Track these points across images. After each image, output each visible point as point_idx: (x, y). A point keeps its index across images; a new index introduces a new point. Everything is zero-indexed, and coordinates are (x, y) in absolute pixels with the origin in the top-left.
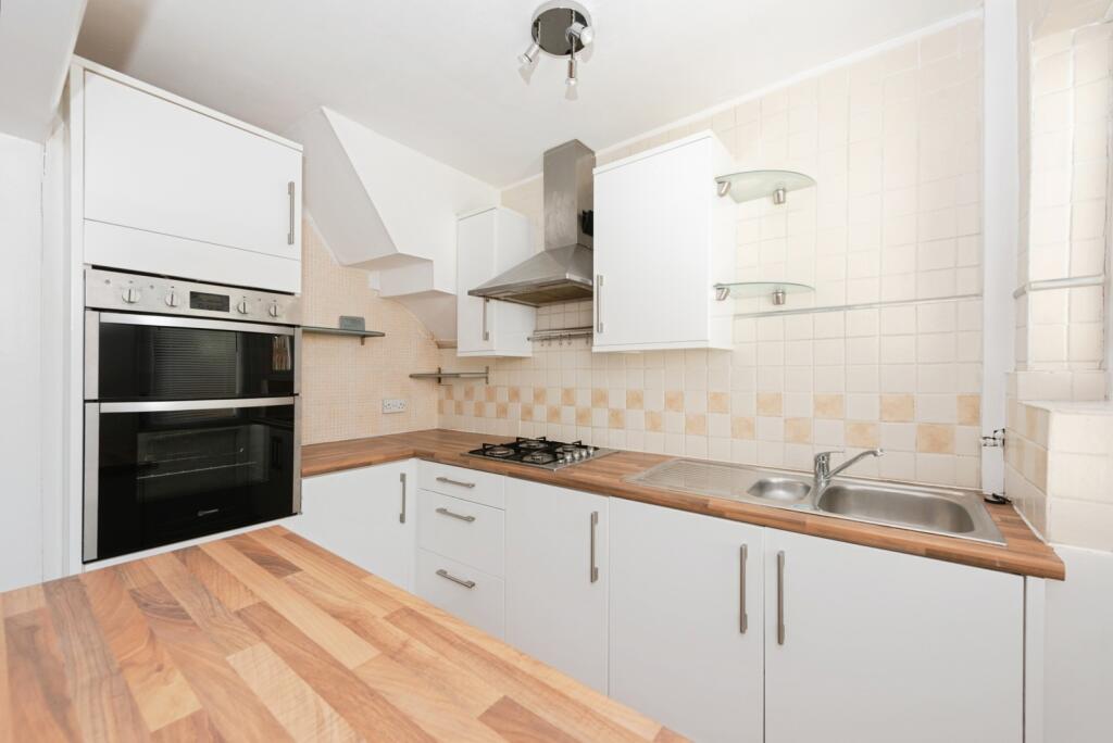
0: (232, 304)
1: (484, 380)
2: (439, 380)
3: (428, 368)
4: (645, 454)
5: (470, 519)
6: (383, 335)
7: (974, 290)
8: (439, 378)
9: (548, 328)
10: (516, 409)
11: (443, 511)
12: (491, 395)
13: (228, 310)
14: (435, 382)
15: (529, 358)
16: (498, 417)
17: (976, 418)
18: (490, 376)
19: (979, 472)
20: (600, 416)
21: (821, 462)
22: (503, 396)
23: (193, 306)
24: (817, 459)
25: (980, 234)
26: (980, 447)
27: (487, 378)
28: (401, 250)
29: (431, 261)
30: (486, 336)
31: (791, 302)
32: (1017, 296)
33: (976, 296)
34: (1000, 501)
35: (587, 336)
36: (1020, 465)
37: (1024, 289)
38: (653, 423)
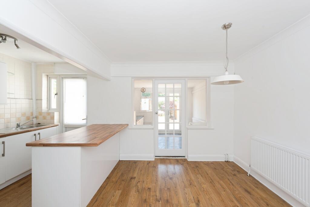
17: (32, 115)
21: (18, 125)
25: (31, 91)
26: (33, 118)
32: (37, 100)
33: (32, 99)
34: (39, 124)
36: (45, 119)
37: (41, 100)
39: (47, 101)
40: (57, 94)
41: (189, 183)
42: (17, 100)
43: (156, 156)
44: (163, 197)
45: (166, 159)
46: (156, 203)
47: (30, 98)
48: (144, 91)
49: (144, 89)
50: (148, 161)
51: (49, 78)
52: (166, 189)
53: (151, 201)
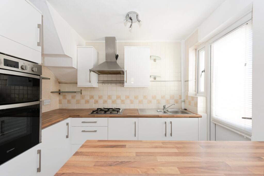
0: (20, 66)
1: (80, 93)
2: (60, 94)
3: (56, 89)
4: (130, 109)
5: (95, 131)
6: (49, 79)
7: (180, 80)
8: (59, 93)
9: (102, 80)
10: (92, 101)
11: (83, 131)
12: (83, 98)
13: (18, 68)
14: (57, 94)
15: (97, 87)
16: (85, 104)
17: (181, 98)
18: (82, 92)
19: (181, 106)
20: (119, 101)
21: (164, 107)
22: (88, 98)
23: (5, 65)
24: (164, 106)
25: (181, 72)
26: (181, 102)
27: (81, 93)
28: (66, 54)
29: (72, 58)
30: (90, 82)
31: (157, 79)
32: (185, 81)
33: (181, 81)
34: (186, 109)
35: (116, 83)
36: (190, 104)
37: (188, 81)
38: (132, 102)
39: (196, 82)
40: (204, 71)
42: (166, 82)
47: (179, 80)
51: (197, 51)
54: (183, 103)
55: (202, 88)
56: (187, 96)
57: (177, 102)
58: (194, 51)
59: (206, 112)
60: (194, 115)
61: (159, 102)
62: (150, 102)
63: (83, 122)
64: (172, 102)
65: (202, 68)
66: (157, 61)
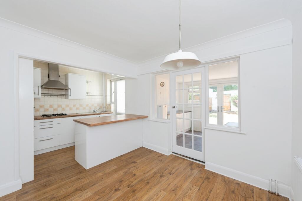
5: (51, 127)
11: (42, 129)
17: (103, 105)
24: (94, 110)
25: (103, 91)
30: (38, 95)
31: (89, 94)
32: (105, 96)
33: (103, 96)
34: (106, 111)
35: (58, 96)
36: (108, 108)
37: (107, 96)
38: (71, 109)
40: (114, 92)
41: (173, 189)
42: (95, 96)
43: (173, 153)
44: (135, 186)
45: (182, 158)
46: (125, 187)
48: (163, 85)
49: (163, 83)
50: (162, 154)
52: (146, 182)
53: (125, 183)
54: (104, 108)
55: (113, 100)
56: (106, 104)
57: (101, 107)
58: (110, 81)
59: (115, 111)
60: (110, 112)
61: (90, 108)
62: (85, 108)
63: (40, 123)
64: (98, 108)
65: (113, 90)
66: (89, 83)
